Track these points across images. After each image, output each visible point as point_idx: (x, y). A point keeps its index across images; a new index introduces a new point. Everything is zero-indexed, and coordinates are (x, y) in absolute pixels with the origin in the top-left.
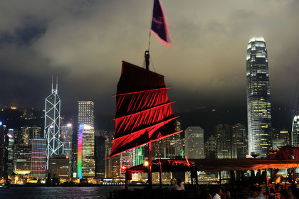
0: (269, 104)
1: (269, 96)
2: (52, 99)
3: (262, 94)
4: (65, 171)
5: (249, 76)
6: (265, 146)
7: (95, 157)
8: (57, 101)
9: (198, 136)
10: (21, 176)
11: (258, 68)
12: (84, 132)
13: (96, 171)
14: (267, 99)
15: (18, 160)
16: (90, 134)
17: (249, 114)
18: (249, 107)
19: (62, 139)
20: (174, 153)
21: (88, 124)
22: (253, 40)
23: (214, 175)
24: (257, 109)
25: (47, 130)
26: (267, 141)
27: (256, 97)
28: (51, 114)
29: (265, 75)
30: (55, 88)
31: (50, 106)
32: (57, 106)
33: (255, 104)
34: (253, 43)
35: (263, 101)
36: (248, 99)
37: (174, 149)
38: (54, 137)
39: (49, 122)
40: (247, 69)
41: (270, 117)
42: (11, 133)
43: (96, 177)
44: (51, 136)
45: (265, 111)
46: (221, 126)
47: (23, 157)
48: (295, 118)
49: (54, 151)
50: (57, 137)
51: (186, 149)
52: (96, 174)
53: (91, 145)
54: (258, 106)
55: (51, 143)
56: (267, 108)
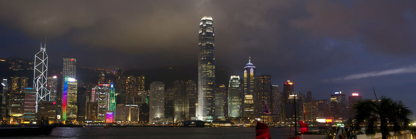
0: (214, 67)
1: (214, 61)
2: (41, 55)
3: (209, 59)
4: (52, 114)
5: (201, 45)
6: (210, 97)
7: (78, 104)
8: (45, 57)
9: (160, 89)
10: (15, 118)
11: (207, 40)
12: (68, 83)
13: (78, 114)
14: (212, 63)
15: (13, 105)
16: (74, 85)
17: (199, 74)
18: (199, 68)
19: (48, 88)
20: (140, 101)
21: (71, 77)
22: (204, 18)
23: (171, 118)
24: (206, 70)
25: (36, 81)
26: (212, 94)
27: (205, 62)
28: (40, 68)
29: (212, 45)
30: (43, 47)
31: (38, 61)
32: (45, 62)
33: (204, 66)
34: (204, 21)
35: (210, 65)
36: (199, 63)
37: (141, 98)
38: (42, 87)
39: (38, 74)
40: (199, 40)
41: (214, 76)
42: (5, 82)
43: (78, 119)
44: (40, 86)
45: (211, 72)
46: (178, 81)
47: (17, 103)
48: (232, 77)
49: (41, 98)
50: (44, 86)
51: (150, 98)
52: (78, 117)
53: (74, 94)
54: (206, 68)
55: (40, 92)
56: (212, 70)
